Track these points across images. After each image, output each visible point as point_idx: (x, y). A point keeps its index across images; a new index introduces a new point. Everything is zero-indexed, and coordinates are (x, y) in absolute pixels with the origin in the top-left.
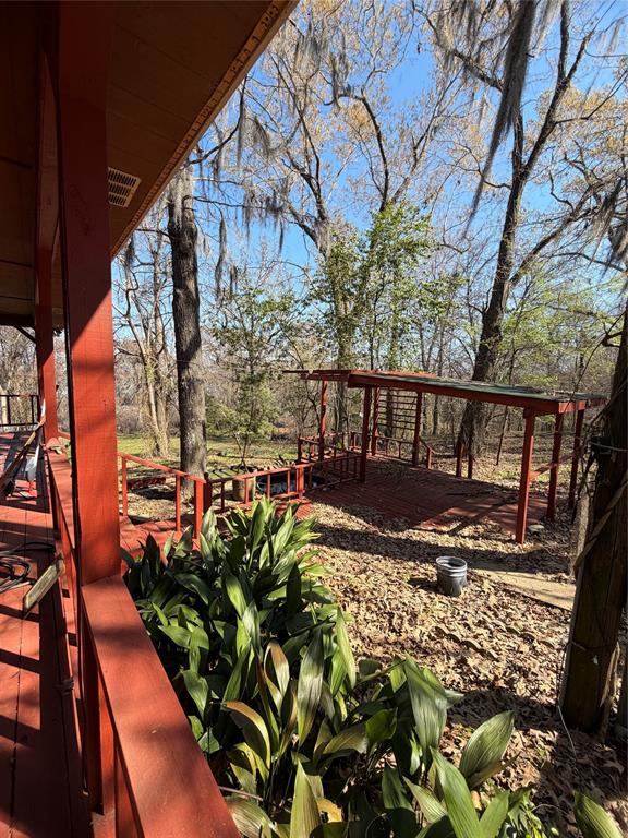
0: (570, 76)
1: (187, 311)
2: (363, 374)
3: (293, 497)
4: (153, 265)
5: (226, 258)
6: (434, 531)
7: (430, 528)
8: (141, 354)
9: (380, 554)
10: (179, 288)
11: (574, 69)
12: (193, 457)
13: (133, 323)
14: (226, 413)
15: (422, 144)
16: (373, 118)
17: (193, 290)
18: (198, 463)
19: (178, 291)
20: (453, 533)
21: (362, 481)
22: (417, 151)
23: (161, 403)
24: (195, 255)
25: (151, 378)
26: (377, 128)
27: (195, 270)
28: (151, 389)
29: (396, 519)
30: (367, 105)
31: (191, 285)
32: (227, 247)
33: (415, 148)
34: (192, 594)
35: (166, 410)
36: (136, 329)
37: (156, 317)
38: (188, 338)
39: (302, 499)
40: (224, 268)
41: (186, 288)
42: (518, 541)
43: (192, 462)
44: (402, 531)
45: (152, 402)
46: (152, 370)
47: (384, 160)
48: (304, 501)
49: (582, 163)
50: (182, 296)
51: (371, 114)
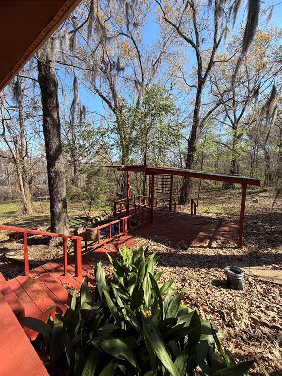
0: (219, 43)
1: (53, 131)
2: (152, 168)
3: (122, 235)
4: (19, 108)
5: (78, 101)
6: (200, 247)
7: (198, 245)
8: (13, 157)
9: (185, 266)
10: (48, 116)
11: (220, 40)
12: (59, 218)
13: (7, 139)
14: (76, 190)
15: (156, 65)
16: (137, 47)
17: (56, 118)
18: (62, 221)
19: (47, 118)
20: (209, 246)
21: (151, 222)
22: (155, 67)
23: (27, 185)
24: (57, 97)
25: (20, 171)
26: (138, 52)
27: (57, 107)
28: (20, 177)
29: (179, 242)
30: (133, 41)
31: (55, 115)
32: (78, 94)
33: (154, 65)
34: (121, 362)
35: (30, 188)
36: (9, 143)
37: (21, 137)
38: (55, 147)
39: (127, 236)
40: (76, 106)
41: (52, 117)
42: (239, 247)
43: (59, 220)
44: (186, 249)
45: (22, 184)
46: (21, 167)
47: (142, 68)
48: (129, 237)
49: (216, 82)
50: (49, 121)
51: (136, 45)
